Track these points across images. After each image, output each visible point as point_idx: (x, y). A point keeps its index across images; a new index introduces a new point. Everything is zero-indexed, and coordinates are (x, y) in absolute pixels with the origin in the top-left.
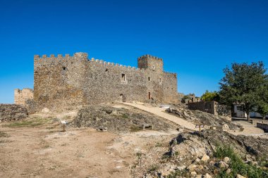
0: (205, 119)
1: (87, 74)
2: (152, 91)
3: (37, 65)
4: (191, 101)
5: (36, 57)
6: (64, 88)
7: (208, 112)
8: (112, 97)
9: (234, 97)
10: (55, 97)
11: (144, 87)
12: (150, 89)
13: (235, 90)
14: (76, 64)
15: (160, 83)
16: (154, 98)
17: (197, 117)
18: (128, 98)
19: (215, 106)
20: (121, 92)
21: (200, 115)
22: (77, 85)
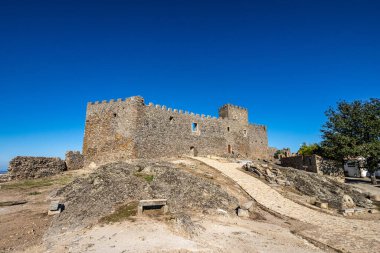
0: (303, 183)
1: (141, 120)
2: (232, 144)
3: (89, 113)
4: (283, 156)
5: (89, 104)
6: (113, 138)
7: (308, 170)
8: (178, 150)
9: (347, 148)
10: (103, 150)
11: (223, 139)
12: (230, 141)
13: (348, 139)
14: (128, 110)
15: (245, 136)
16: (235, 151)
17: (289, 178)
18: (200, 151)
19: (318, 161)
20: (192, 145)
21: (295, 176)
22: (127, 134)
